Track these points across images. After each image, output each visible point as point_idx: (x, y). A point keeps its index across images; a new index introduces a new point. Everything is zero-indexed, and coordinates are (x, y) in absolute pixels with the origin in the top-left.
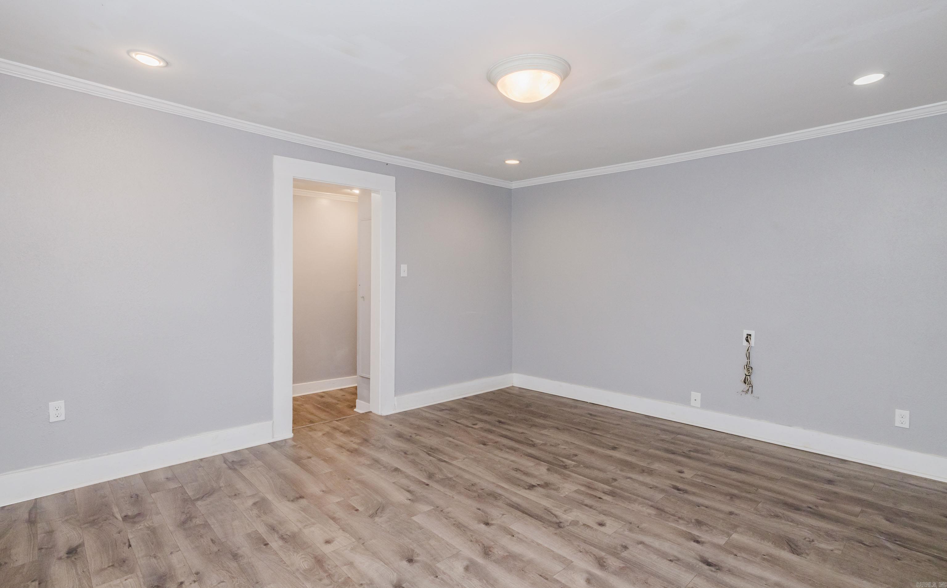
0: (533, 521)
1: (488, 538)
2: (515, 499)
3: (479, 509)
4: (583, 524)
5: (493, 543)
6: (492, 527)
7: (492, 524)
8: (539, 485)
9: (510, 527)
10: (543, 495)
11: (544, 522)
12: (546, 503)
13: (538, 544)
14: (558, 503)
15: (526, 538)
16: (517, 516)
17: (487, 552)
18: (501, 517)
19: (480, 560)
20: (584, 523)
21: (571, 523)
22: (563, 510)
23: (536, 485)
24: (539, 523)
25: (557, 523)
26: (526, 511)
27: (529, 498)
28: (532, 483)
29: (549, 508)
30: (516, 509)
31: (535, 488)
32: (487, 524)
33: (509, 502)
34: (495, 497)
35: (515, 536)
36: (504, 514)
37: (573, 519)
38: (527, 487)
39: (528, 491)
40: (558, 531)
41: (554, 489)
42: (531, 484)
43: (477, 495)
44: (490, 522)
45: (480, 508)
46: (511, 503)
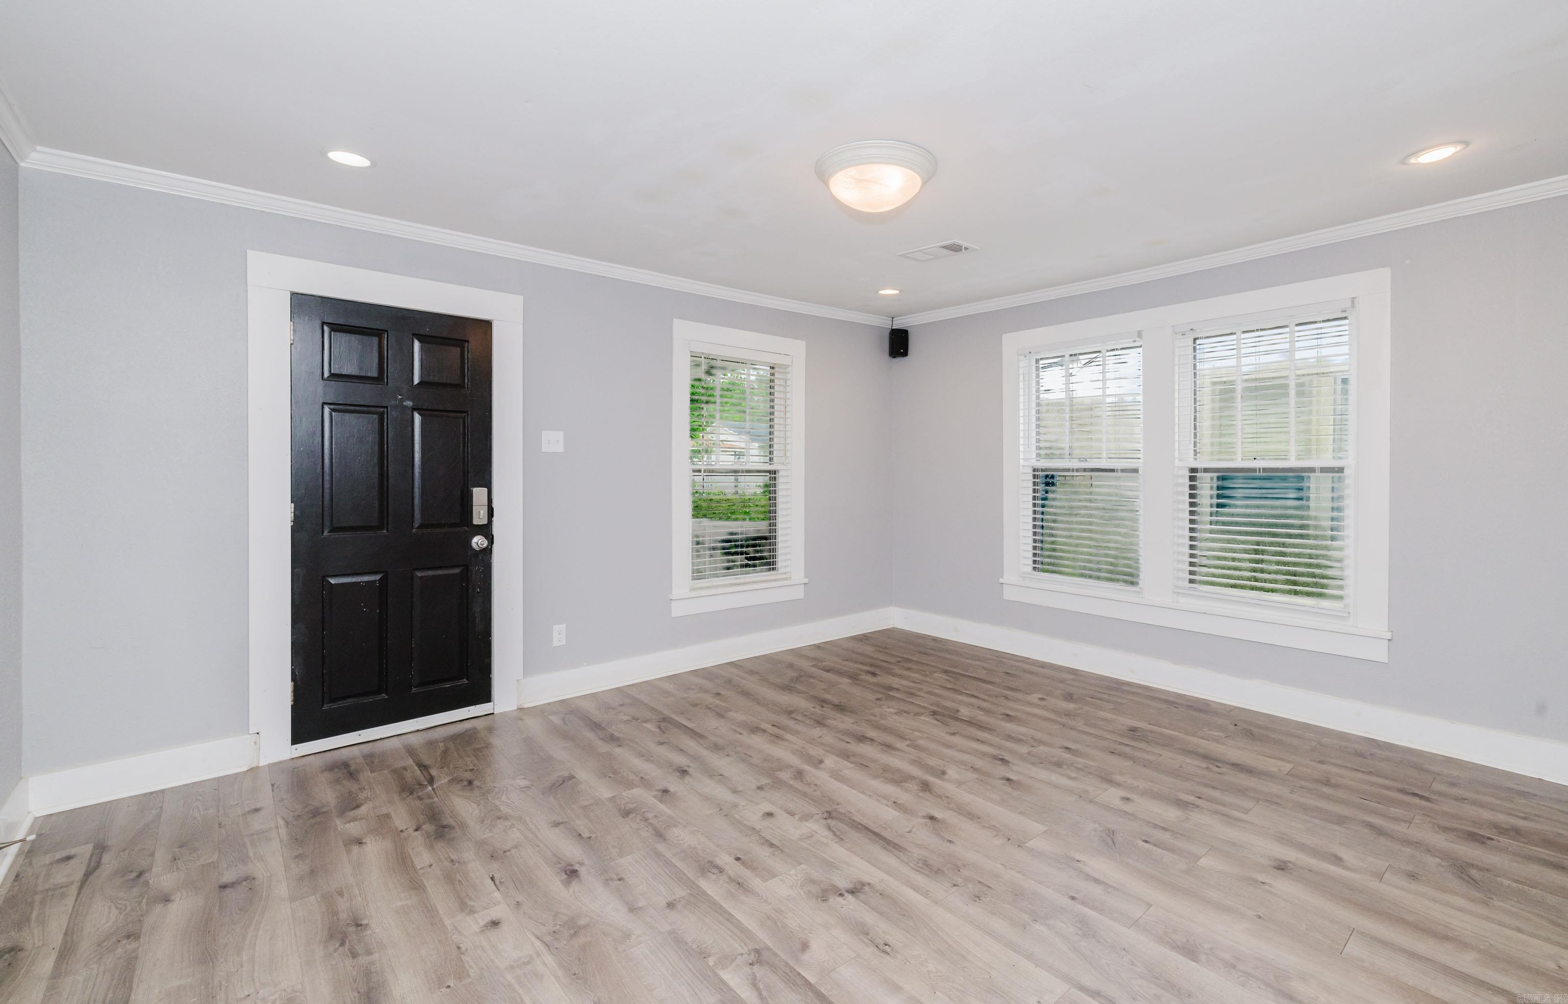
0: (865, 822)
1: (927, 800)
2: (890, 860)
3: (950, 841)
4: (795, 816)
5: (920, 794)
6: (924, 814)
7: (924, 817)
8: (841, 895)
9: (898, 814)
10: (838, 869)
11: (850, 819)
12: (838, 852)
13: (863, 793)
14: (817, 852)
15: (878, 800)
16: (889, 830)
17: (925, 787)
18: (913, 828)
19: (931, 779)
20: (792, 817)
21: (812, 817)
22: (814, 838)
23: (846, 894)
24: (858, 818)
25: (832, 818)
26: (874, 837)
27: (866, 863)
28: (854, 899)
29: (836, 842)
30: (890, 841)
31: (850, 886)
32: (932, 818)
33: (901, 854)
34: (927, 866)
35: (893, 803)
36: (909, 832)
37: (805, 823)
38: (866, 888)
39: (866, 879)
40: (834, 807)
41: (813, 881)
42: (857, 898)
43: (961, 871)
44: (928, 821)
45: (948, 844)
46: (897, 852)
